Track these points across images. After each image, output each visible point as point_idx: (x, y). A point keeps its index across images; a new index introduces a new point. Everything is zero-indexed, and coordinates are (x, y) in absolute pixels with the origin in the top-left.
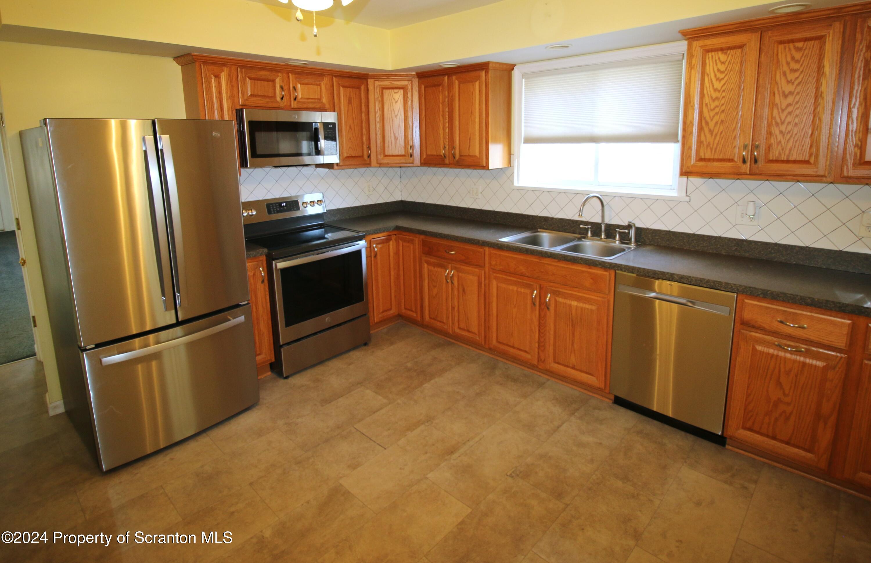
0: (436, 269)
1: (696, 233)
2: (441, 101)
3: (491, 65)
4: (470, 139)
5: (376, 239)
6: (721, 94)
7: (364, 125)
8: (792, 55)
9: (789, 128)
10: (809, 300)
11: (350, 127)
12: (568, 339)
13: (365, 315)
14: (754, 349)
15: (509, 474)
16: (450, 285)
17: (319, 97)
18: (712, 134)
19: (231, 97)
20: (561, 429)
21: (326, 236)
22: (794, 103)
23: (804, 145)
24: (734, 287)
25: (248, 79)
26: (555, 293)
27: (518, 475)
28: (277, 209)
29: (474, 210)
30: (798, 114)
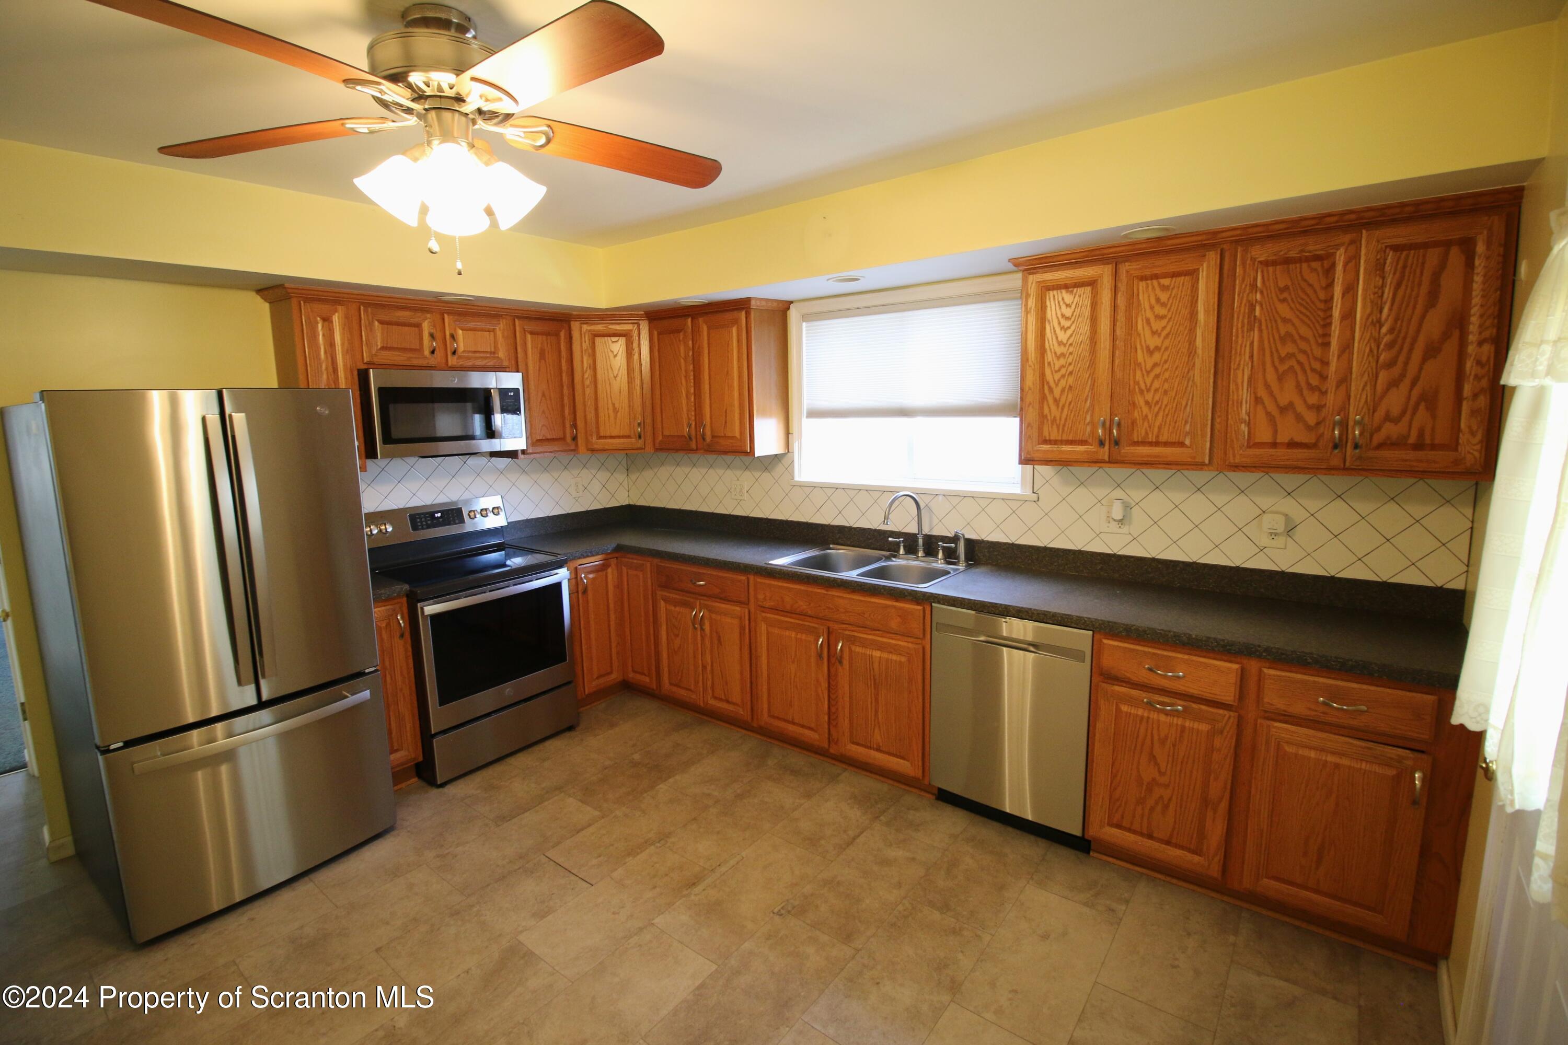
0: (678, 609)
1: (1048, 546)
2: (682, 355)
3: (753, 302)
4: (726, 412)
5: (585, 566)
6: (1068, 349)
7: (566, 391)
8: (1156, 295)
9: (1157, 398)
10: (1184, 638)
11: (544, 395)
12: (869, 706)
13: (569, 683)
14: (1118, 710)
15: (776, 911)
16: (699, 633)
17: (493, 350)
18: (1058, 406)
19: (350, 351)
20: (858, 840)
21: (508, 562)
22: (1162, 362)
23: (1176, 421)
24: (1088, 623)
25: (376, 323)
26: (850, 640)
27: (789, 912)
28: (426, 522)
29: (737, 517)
30: (1167, 377)
